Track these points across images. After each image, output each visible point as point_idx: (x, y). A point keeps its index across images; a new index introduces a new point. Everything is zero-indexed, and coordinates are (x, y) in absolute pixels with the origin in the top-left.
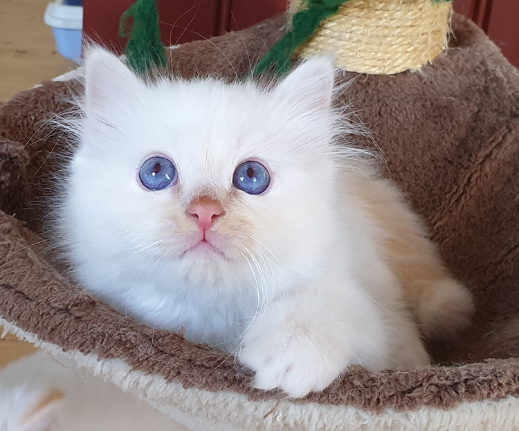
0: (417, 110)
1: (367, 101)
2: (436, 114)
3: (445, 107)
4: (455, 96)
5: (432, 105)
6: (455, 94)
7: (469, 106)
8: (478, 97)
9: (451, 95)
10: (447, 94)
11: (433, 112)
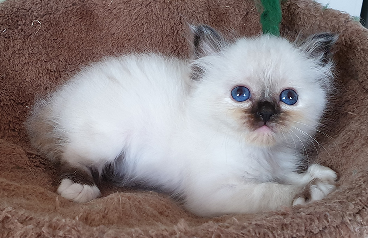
0: (206, 17)
1: (170, 15)
2: (218, 20)
3: (224, 13)
4: (230, 5)
5: (215, 13)
6: (230, 3)
7: (240, 12)
8: (246, 5)
9: (227, 4)
10: (224, 4)
11: (217, 18)
